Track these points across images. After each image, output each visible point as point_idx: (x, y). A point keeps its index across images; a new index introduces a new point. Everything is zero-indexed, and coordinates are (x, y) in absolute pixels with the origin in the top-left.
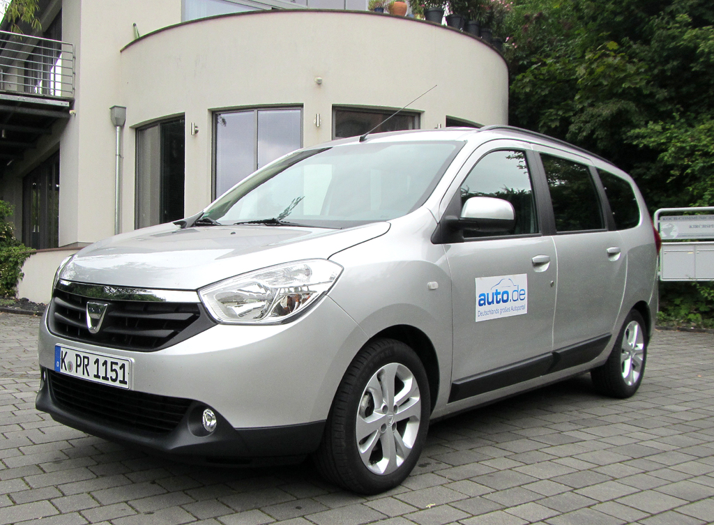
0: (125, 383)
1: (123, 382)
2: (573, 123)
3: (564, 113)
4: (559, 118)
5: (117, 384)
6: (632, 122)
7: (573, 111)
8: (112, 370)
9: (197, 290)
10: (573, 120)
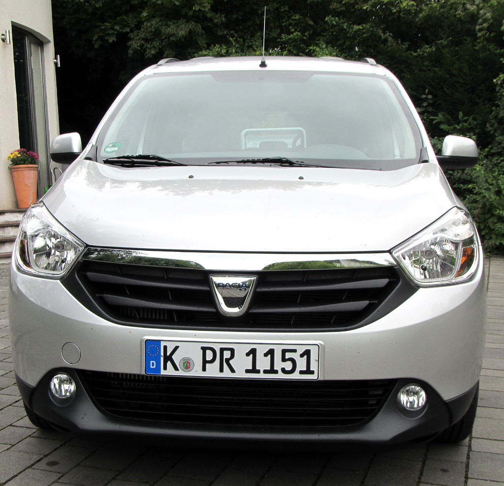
0: (312, 372)
1: (308, 371)
2: (133, 39)
3: (120, 28)
4: (116, 33)
5: (296, 376)
6: (198, 43)
7: (129, 27)
8: (284, 359)
9: (389, 252)
10: (132, 37)
